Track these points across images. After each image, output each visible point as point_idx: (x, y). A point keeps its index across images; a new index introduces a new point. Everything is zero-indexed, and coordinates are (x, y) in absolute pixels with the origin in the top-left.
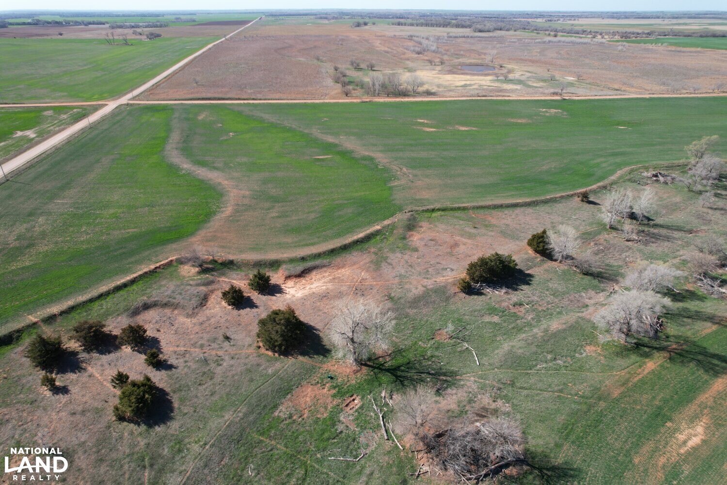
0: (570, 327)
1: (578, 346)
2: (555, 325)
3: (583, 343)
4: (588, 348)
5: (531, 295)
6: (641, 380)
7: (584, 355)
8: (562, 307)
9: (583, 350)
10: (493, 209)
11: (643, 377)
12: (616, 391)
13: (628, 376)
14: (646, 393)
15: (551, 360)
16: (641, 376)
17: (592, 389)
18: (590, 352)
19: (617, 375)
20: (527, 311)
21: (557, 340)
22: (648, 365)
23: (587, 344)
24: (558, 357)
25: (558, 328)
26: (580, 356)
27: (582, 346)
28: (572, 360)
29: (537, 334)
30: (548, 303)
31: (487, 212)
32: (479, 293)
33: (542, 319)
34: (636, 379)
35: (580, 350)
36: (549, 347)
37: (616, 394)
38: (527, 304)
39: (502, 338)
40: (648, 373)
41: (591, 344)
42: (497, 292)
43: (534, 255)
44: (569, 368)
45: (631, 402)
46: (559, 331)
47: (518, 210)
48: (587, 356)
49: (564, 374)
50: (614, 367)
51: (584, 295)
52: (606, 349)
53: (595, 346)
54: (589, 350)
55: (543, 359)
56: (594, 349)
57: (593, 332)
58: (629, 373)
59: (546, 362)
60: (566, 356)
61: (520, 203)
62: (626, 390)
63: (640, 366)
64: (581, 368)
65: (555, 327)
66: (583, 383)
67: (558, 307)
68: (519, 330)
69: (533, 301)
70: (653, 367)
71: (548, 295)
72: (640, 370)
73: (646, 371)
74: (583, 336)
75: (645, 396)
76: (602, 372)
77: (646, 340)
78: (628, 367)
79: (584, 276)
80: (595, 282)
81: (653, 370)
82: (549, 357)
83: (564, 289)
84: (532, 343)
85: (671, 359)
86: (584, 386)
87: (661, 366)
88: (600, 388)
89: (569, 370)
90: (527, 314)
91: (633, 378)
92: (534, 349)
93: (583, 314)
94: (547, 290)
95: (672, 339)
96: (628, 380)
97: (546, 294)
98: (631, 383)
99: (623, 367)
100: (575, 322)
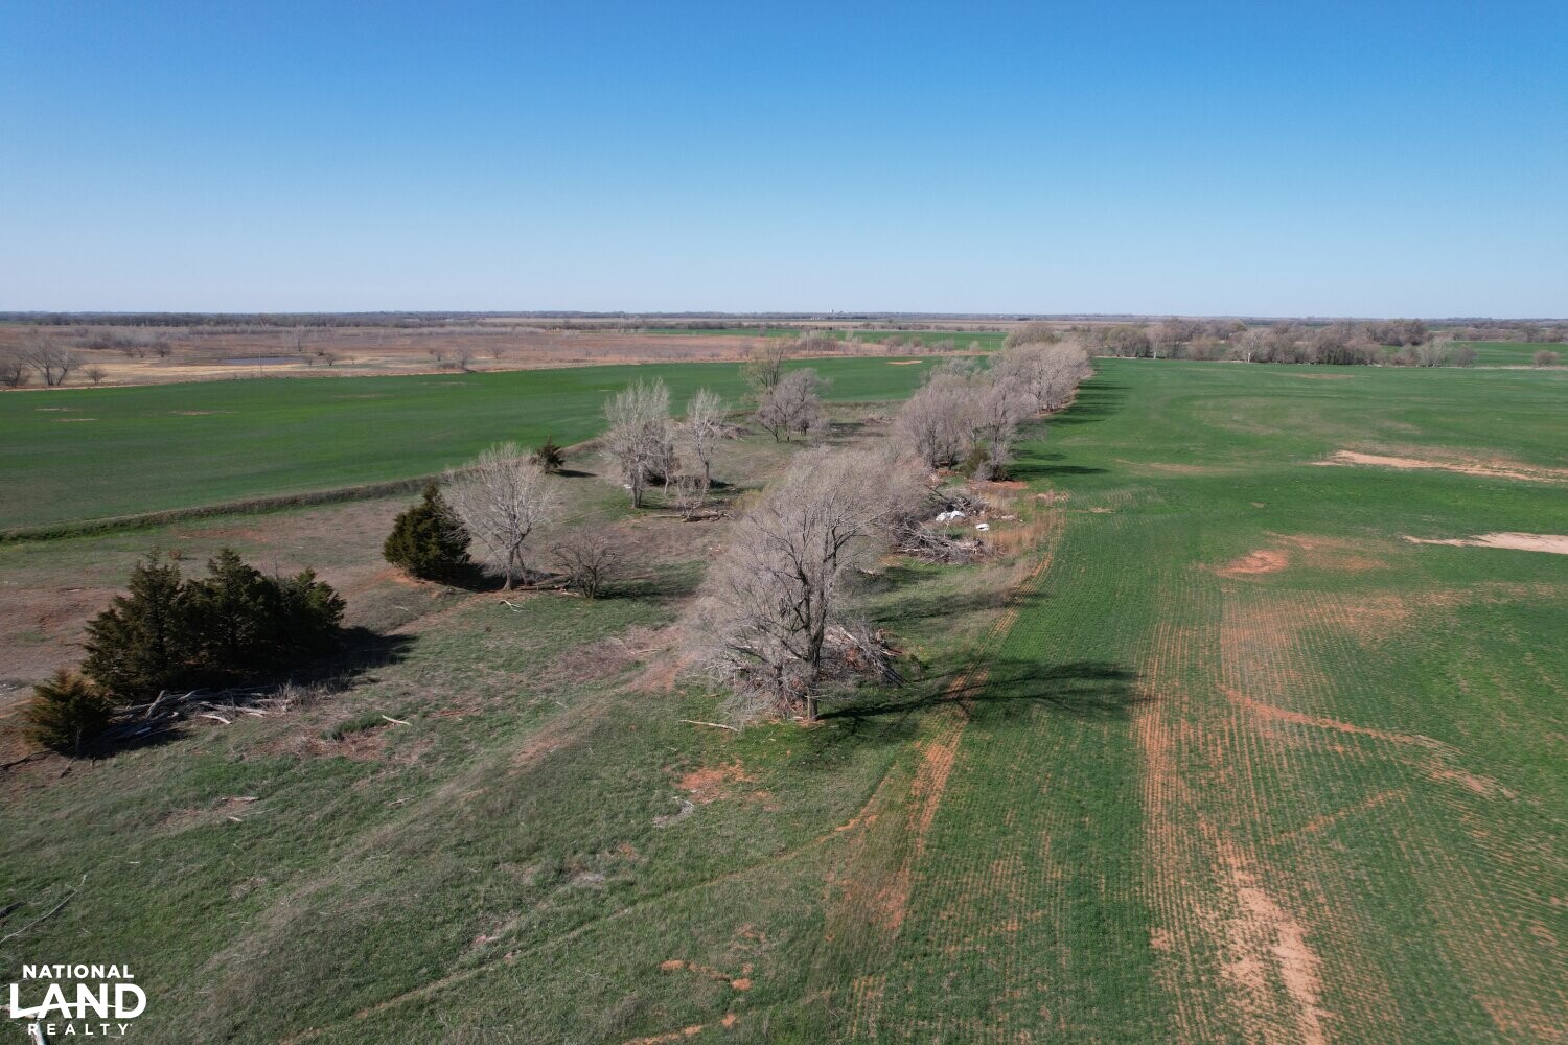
0: (595, 733)
1: (649, 788)
2: (529, 747)
3: (668, 770)
4: (693, 782)
5: (414, 686)
6: (943, 818)
7: (689, 808)
8: (548, 691)
9: (677, 793)
10: (260, 512)
11: (944, 803)
12: (888, 897)
13: (893, 819)
14: (997, 855)
15: (544, 887)
16: (934, 802)
17: (786, 934)
18: (708, 794)
19: (852, 834)
20: (403, 738)
21: (551, 792)
22: (930, 756)
23: (681, 768)
24: (573, 862)
25: (546, 750)
26: (673, 821)
27: (666, 782)
28: (643, 849)
29: (453, 799)
30: (489, 692)
31: (235, 520)
32: (160, 735)
33: (472, 746)
34: (928, 818)
35: (664, 798)
36: (522, 831)
37: (895, 909)
38: (398, 717)
39: (262, 880)
40: (950, 782)
41: (700, 765)
42: (258, 713)
43: (416, 585)
44: (641, 890)
45: (972, 914)
46: (554, 759)
47: (353, 508)
48: (702, 811)
49: (621, 924)
50: (826, 810)
51: (618, 642)
52: (761, 762)
53: (717, 766)
54: (700, 785)
55: (503, 894)
56: (718, 775)
57: (690, 726)
58: (891, 806)
59: (518, 904)
60: (613, 844)
61: (357, 490)
62: (921, 876)
63: (912, 772)
64: (693, 862)
65: (531, 751)
66: (730, 927)
67: (533, 694)
68: (364, 814)
69: (425, 702)
70: (950, 758)
71: (486, 671)
72: (917, 783)
73: (940, 781)
74: (658, 746)
75: (1001, 867)
76: (792, 844)
77: (872, 693)
78: (873, 789)
79: (601, 603)
80: (638, 607)
81: (955, 766)
82: (529, 875)
83: (539, 643)
84: (432, 843)
85: (976, 718)
86: (744, 940)
87: (968, 744)
88: (819, 916)
89: (645, 898)
90: (402, 747)
91: (917, 821)
92: (443, 863)
93: (635, 684)
94: (479, 659)
95: (937, 669)
96: (903, 836)
97: (478, 670)
98: (921, 843)
99: (858, 798)
100: (612, 714)
